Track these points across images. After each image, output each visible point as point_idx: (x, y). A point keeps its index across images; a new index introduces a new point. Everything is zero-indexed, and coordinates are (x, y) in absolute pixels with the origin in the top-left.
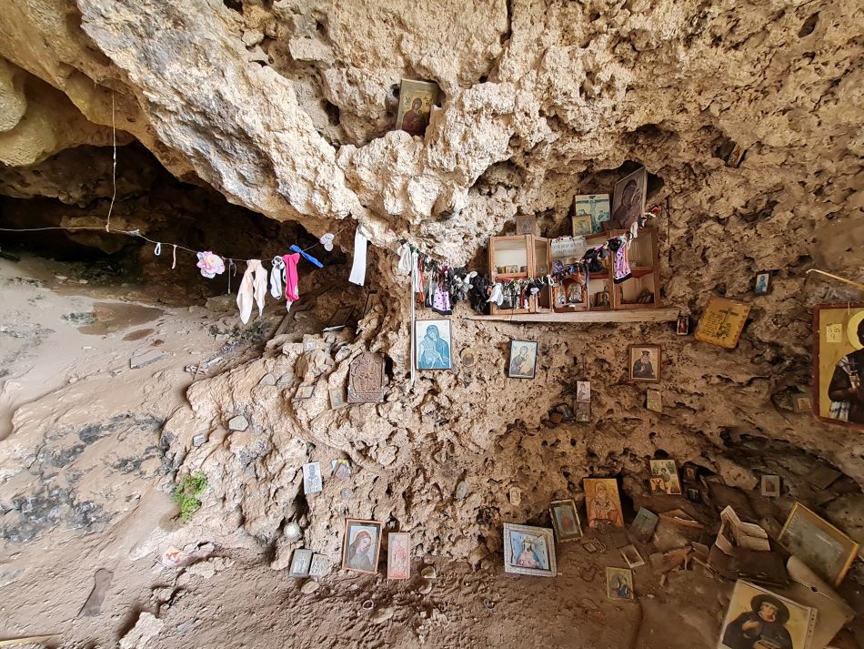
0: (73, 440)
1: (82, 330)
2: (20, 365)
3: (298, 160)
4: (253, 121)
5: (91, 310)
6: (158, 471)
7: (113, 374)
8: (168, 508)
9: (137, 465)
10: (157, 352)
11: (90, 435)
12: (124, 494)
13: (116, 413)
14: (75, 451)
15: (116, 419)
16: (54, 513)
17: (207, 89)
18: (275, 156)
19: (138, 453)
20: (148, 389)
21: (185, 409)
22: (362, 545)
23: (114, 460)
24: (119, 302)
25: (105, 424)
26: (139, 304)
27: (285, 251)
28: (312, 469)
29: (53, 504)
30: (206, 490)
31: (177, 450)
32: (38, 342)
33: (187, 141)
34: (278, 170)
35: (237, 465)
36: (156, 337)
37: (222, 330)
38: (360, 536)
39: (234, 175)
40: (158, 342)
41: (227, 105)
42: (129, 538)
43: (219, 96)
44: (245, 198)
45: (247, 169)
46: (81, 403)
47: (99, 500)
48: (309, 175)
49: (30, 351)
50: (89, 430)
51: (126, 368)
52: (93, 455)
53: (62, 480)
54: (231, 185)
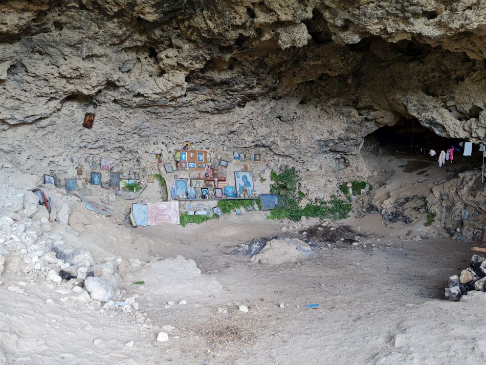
0: (403, 200)
1: (404, 171)
2: (388, 182)
3: (451, 127)
4: (440, 121)
5: (406, 164)
6: (424, 212)
7: (413, 184)
8: (426, 221)
9: (419, 209)
10: (426, 178)
11: (407, 200)
12: (415, 216)
13: (413, 195)
14: (404, 203)
15: (413, 196)
16: (399, 218)
17: (430, 116)
18: (445, 126)
19: (418, 206)
20: (422, 188)
21: (431, 194)
22: (478, 235)
23: (412, 207)
24: (415, 160)
25: (411, 197)
26: (423, 160)
27: (450, 148)
28: (465, 212)
29: (399, 216)
30: (436, 217)
31: (428, 205)
32: (392, 175)
33: (427, 126)
34: (447, 129)
35: (444, 210)
36: (427, 173)
37: (450, 170)
38: (477, 232)
39: (438, 131)
40: (427, 175)
41: (434, 119)
42: (416, 226)
43: (432, 117)
44: (441, 135)
45: (440, 129)
46: (405, 191)
47: (409, 216)
48: (454, 130)
49: (391, 178)
50: (407, 198)
51: (416, 183)
52: (407, 205)
53: (400, 210)
54: (437, 132)
